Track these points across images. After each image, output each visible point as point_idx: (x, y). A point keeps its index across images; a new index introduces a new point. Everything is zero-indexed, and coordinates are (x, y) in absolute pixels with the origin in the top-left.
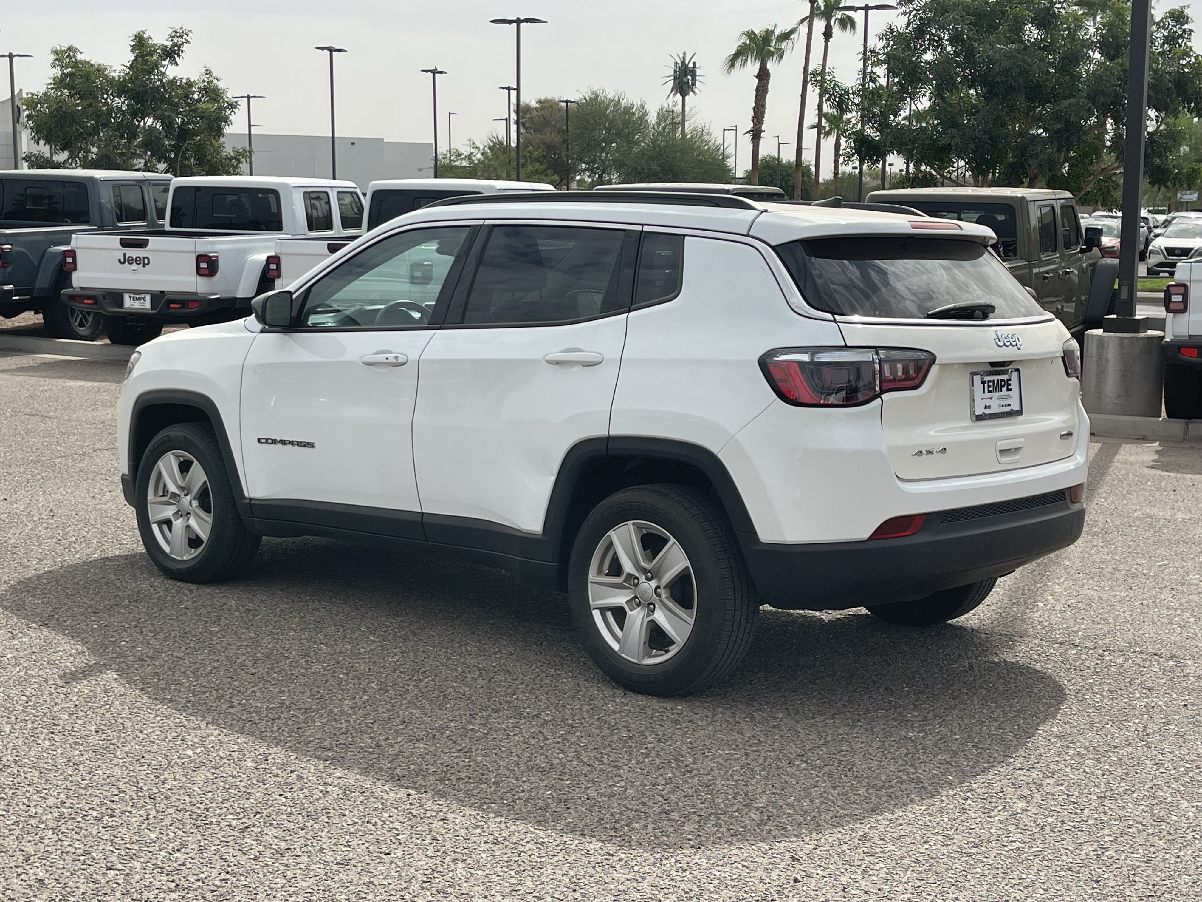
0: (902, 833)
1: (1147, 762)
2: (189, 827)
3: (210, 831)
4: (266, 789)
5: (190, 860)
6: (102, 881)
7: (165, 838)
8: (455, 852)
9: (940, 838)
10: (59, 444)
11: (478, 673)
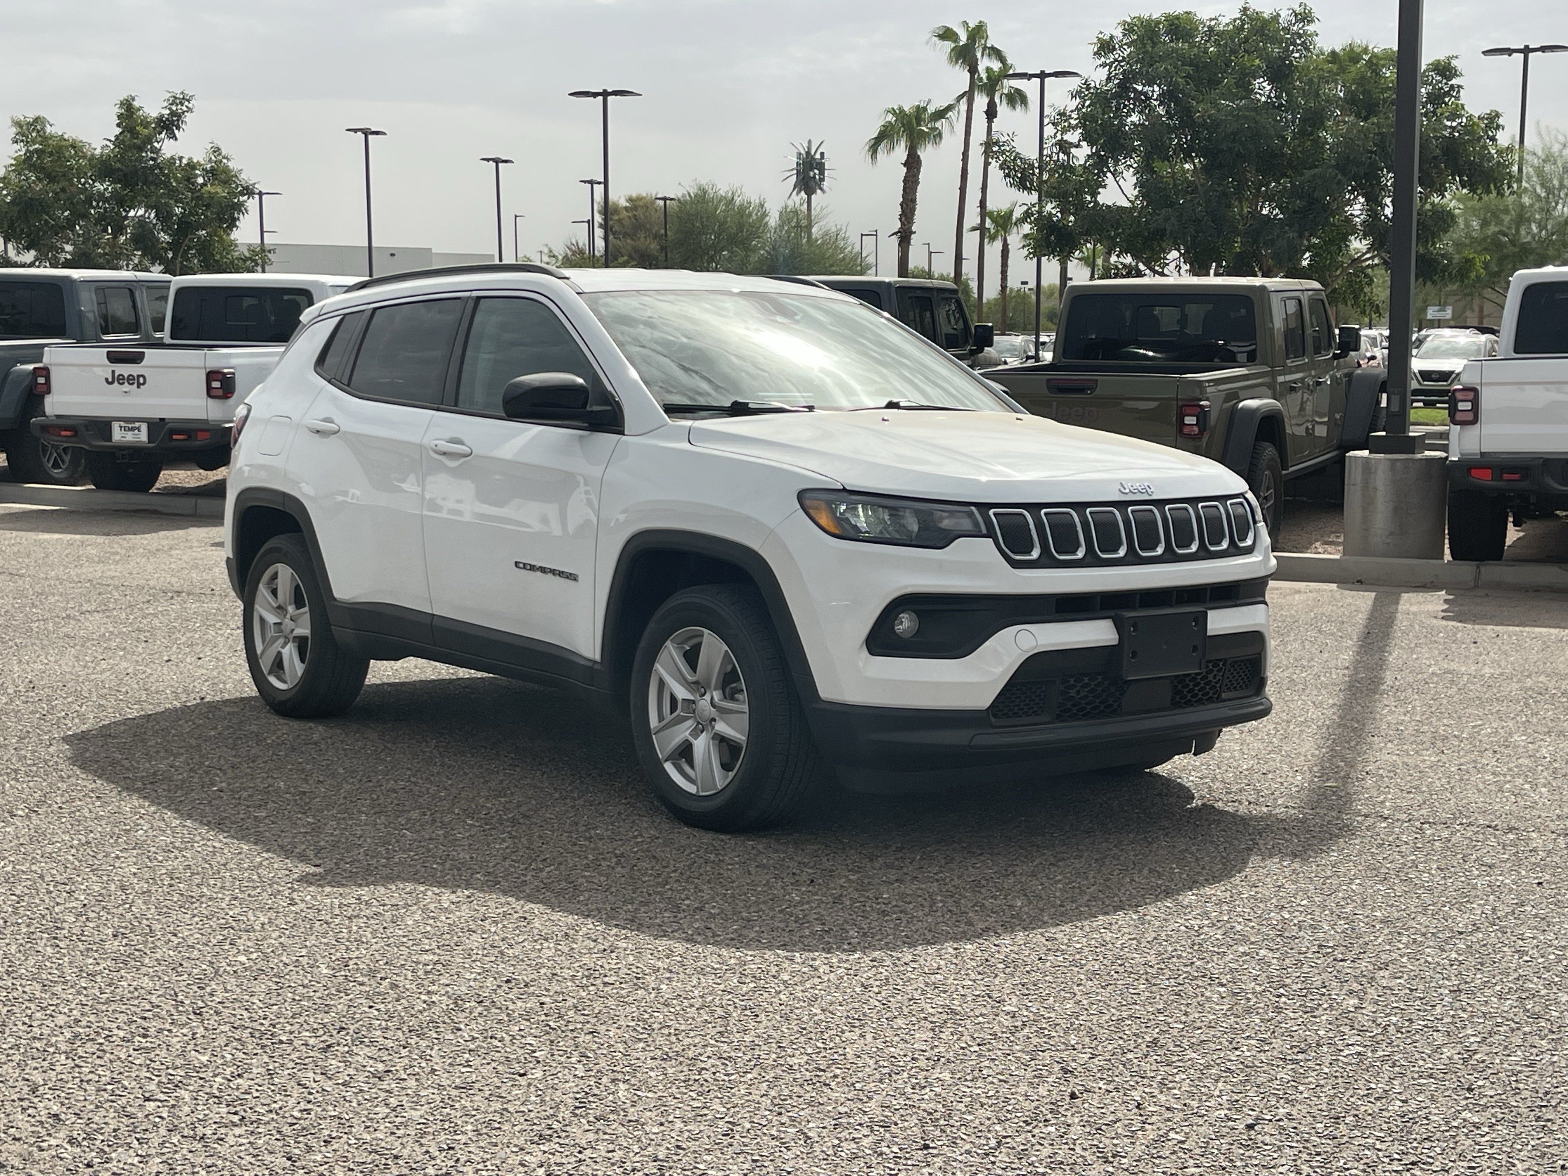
0: (1203, 1038)
1: (1505, 949)
2: (250, 1047)
3: (281, 1052)
4: (351, 1000)
5: (257, 1087)
6: (140, 1115)
7: (220, 1061)
8: (613, 1071)
9: (1253, 1042)
10: (34, 605)
11: (614, 860)
